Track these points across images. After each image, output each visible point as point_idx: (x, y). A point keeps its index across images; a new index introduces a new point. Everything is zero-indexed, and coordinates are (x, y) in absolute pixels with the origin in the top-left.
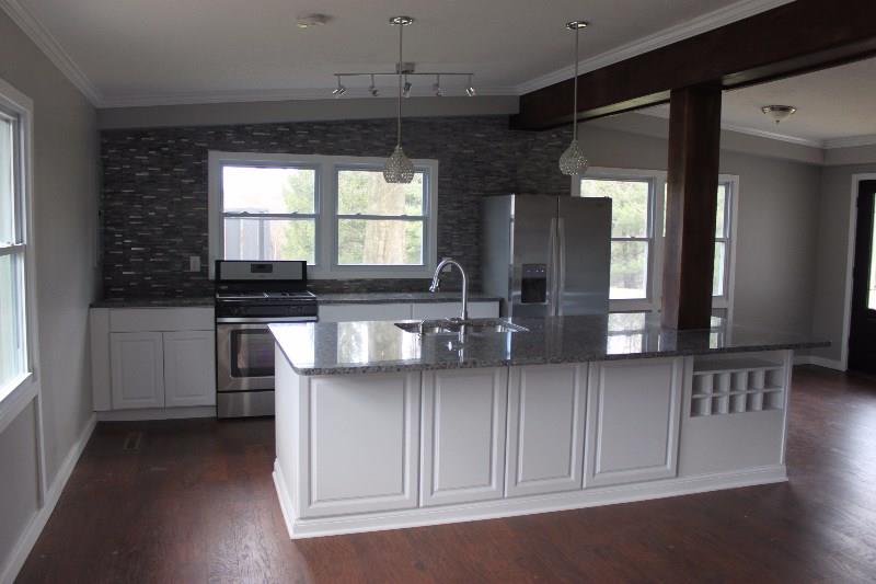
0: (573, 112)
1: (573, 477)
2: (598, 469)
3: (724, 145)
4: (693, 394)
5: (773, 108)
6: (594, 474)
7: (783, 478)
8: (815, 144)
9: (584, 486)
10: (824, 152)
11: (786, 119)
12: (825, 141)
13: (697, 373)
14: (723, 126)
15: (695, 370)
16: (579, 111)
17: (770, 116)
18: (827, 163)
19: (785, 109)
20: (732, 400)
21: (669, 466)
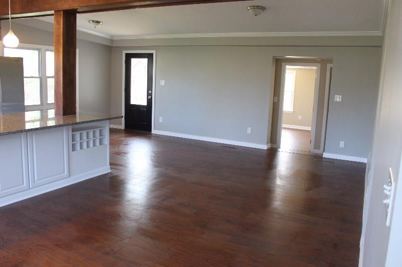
0: (9, 14)
1: (25, 184)
2: (36, 179)
3: (78, 36)
4: (72, 142)
5: (93, 21)
6: (34, 181)
7: (109, 171)
8: (109, 38)
9: (31, 187)
10: (112, 41)
11: (99, 26)
12: (113, 36)
13: (74, 133)
14: (78, 28)
15: (72, 132)
16: (11, 14)
17: (92, 25)
18: (113, 46)
19: (98, 22)
20: (88, 143)
21: (66, 173)
